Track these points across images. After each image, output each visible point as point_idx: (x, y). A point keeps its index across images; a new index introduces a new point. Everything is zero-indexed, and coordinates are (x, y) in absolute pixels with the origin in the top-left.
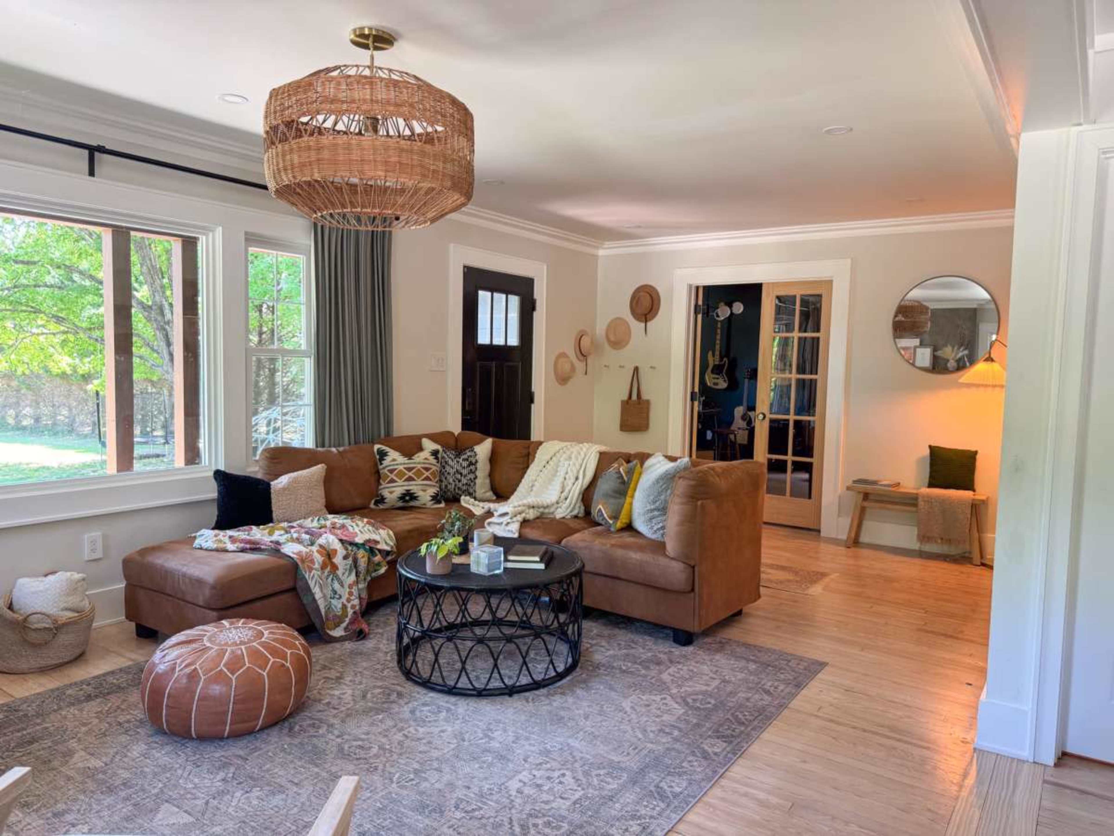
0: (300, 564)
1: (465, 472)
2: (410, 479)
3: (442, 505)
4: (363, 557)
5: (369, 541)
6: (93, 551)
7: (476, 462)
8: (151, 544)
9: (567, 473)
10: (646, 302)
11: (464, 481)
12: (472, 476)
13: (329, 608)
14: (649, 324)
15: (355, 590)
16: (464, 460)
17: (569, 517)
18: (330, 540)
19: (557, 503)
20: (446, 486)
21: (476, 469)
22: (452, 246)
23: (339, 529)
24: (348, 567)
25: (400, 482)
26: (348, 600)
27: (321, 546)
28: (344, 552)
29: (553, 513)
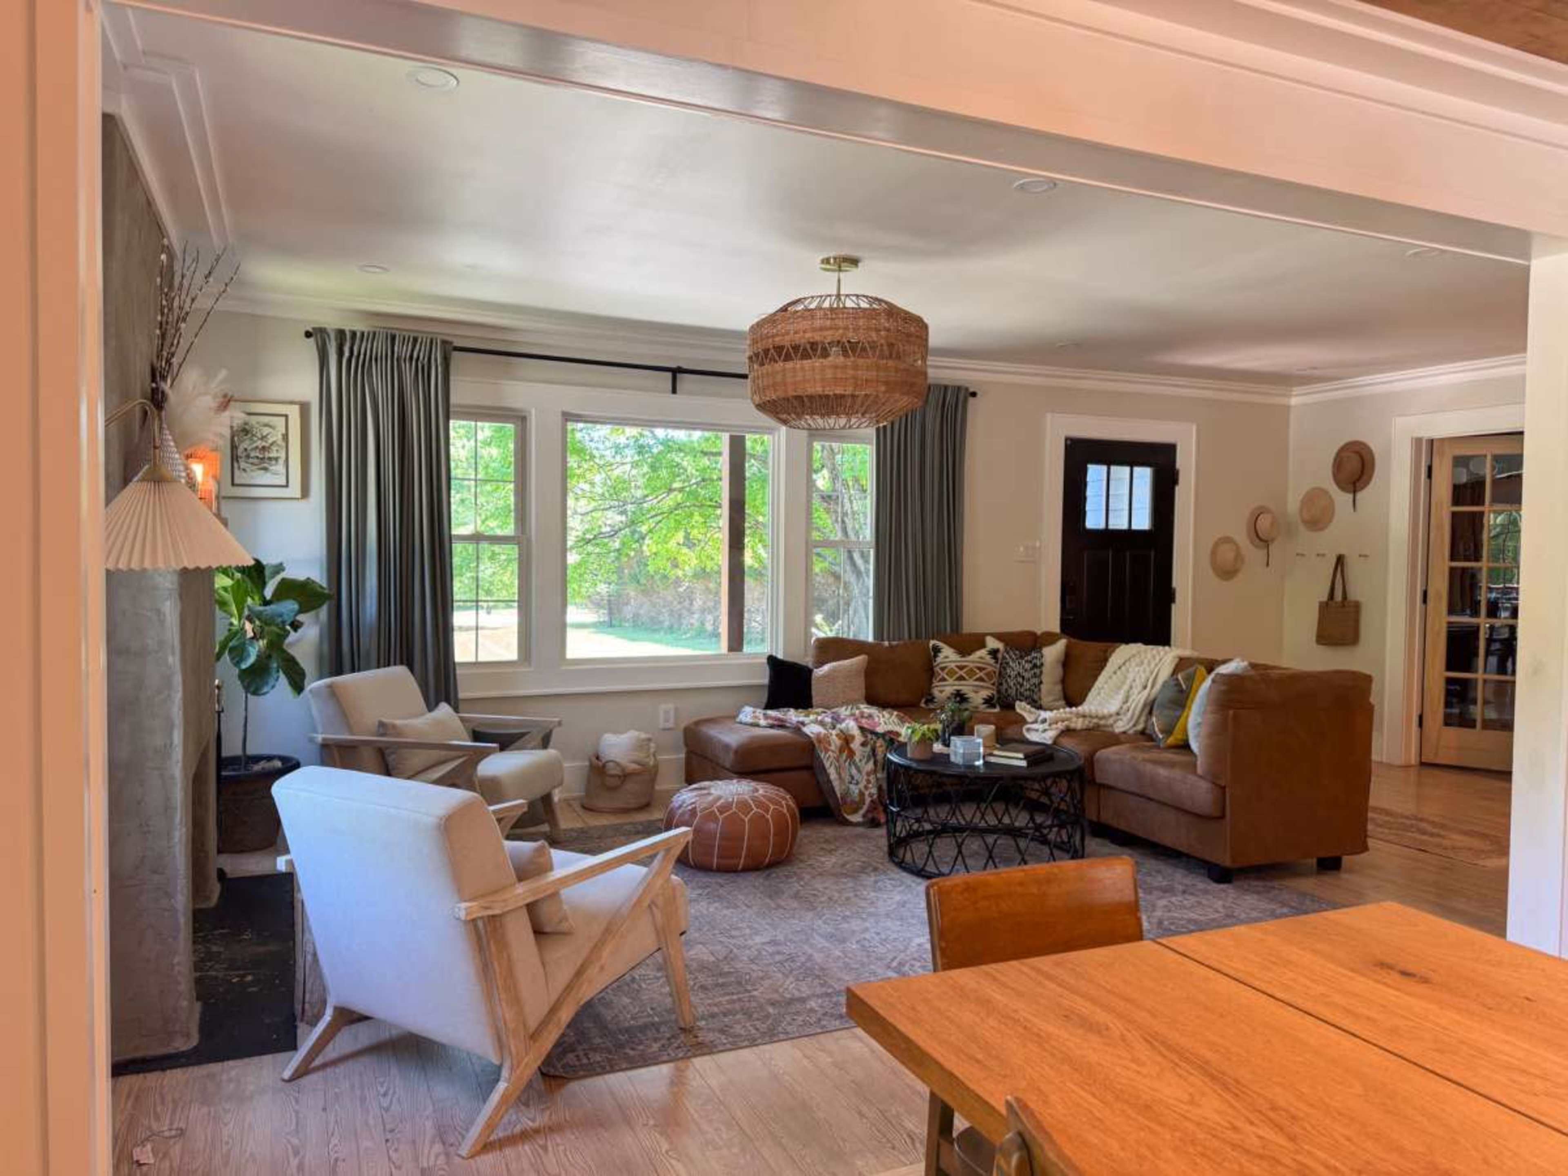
0: (817, 745)
1: (1026, 675)
2: (961, 678)
3: (997, 710)
4: (881, 746)
5: (890, 732)
6: (667, 720)
7: (1042, 664)
8: (705, 717)
9: (1134, 680)
10: (1354, 464)
11: (1027, 685)
12: (1035, 681)
13: (847, 793)
14: (1359, 495)
15: (872, 778)
16: (1027, 661)
17: (1131, 732)
18: (851, 726)
19: (1118, 714)
20: (1006, 690)
21: (1041, 672)
22: (1049, 416)
23: (867, 718)
24: (866, 754)
25: (950, 681)
26: (866, 788)
27: (841, 731)
28: (863, 739)
29: (1112, 726)
